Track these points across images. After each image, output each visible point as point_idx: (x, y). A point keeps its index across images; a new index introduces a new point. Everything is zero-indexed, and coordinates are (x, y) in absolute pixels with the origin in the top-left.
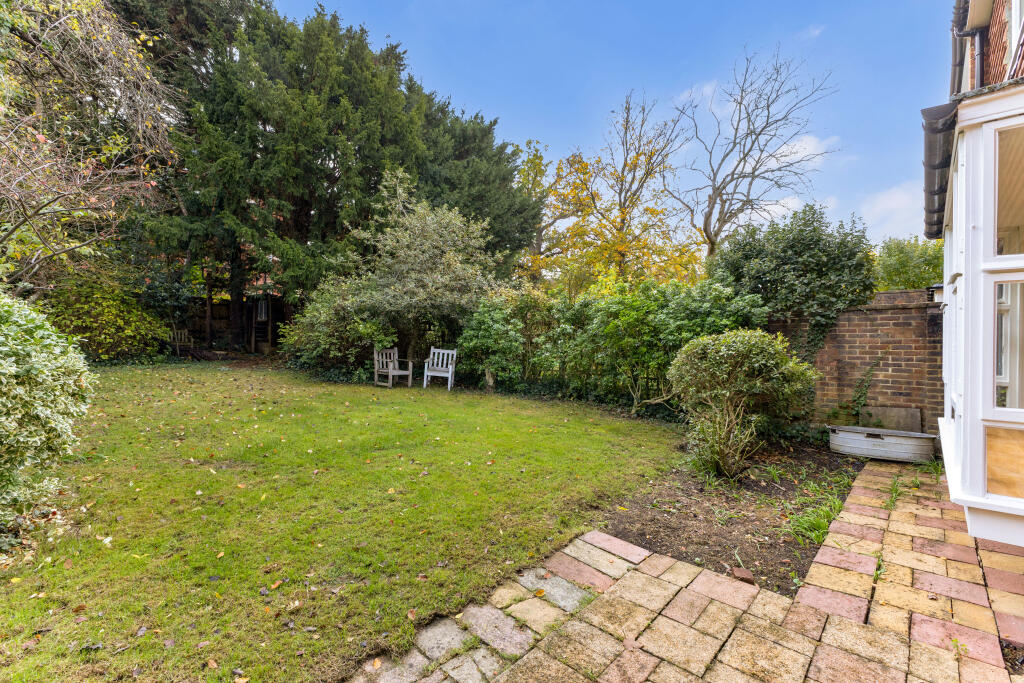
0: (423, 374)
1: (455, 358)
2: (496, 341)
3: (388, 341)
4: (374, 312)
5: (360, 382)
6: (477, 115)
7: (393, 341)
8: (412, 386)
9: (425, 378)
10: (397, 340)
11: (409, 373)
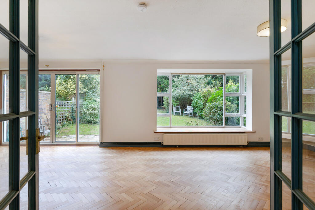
8: (181, 115)
9: (184, 113)
10: (178, 104)
11: (180, 112)
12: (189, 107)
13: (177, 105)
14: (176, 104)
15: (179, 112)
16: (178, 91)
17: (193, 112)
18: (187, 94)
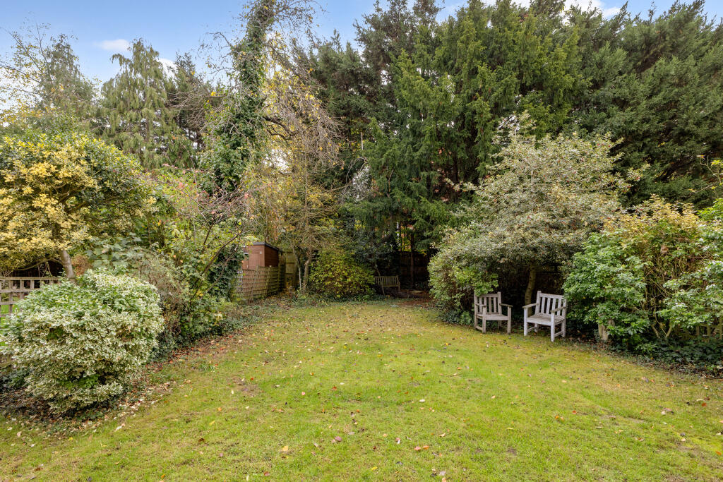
0: (523, 320)
1: (565, 305)
2: (601, 286)
3: (486, 287)
4: (472, 260)
5: (465, 324)
6: (673, 7)
7: (493, 287)
8: (512, 332)
9: (525, 325)
10: (497, 286)
11: (508, 318)
12: (544, 296)
13: (492, 290)
14: (488, 284)
15: (501, 318)
16: (499, 230)
17: (568, 320)
18: (541, 242)
